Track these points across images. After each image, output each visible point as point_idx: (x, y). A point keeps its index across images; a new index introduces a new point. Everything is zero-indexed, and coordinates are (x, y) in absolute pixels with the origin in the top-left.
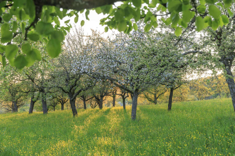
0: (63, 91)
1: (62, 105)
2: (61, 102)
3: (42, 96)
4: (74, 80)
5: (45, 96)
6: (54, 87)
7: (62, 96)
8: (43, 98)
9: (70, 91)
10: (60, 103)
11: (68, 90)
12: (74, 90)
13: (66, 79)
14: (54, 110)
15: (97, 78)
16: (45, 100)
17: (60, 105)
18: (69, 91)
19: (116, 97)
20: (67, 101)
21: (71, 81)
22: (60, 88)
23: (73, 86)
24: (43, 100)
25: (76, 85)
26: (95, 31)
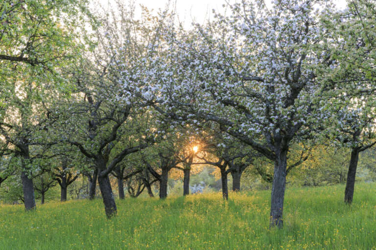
0: (83, 151)
1: (62, 188)
2: (59, 181)
3: (24, 166)
4: (111, 125)
5: (29, 165)
6: (61, 141)
7: (64, 168)
8: (24, 170)
9: (100, 152)
10: (58, 185)
11: (96, 149)
12: (108, 151)
13: (90, 122)
14: (43, 202)
15: (180, 118)
16: (29, 177)
17: (58, 188)
18: (97, 153)
19: (191, 171)
20: (74, 179)
21: (103, 128)
22: (76, 144)
23: (107, 141)
24: (26, 176)
25: (114, 137)
26: (149, 9)
